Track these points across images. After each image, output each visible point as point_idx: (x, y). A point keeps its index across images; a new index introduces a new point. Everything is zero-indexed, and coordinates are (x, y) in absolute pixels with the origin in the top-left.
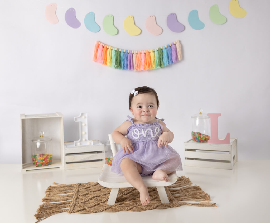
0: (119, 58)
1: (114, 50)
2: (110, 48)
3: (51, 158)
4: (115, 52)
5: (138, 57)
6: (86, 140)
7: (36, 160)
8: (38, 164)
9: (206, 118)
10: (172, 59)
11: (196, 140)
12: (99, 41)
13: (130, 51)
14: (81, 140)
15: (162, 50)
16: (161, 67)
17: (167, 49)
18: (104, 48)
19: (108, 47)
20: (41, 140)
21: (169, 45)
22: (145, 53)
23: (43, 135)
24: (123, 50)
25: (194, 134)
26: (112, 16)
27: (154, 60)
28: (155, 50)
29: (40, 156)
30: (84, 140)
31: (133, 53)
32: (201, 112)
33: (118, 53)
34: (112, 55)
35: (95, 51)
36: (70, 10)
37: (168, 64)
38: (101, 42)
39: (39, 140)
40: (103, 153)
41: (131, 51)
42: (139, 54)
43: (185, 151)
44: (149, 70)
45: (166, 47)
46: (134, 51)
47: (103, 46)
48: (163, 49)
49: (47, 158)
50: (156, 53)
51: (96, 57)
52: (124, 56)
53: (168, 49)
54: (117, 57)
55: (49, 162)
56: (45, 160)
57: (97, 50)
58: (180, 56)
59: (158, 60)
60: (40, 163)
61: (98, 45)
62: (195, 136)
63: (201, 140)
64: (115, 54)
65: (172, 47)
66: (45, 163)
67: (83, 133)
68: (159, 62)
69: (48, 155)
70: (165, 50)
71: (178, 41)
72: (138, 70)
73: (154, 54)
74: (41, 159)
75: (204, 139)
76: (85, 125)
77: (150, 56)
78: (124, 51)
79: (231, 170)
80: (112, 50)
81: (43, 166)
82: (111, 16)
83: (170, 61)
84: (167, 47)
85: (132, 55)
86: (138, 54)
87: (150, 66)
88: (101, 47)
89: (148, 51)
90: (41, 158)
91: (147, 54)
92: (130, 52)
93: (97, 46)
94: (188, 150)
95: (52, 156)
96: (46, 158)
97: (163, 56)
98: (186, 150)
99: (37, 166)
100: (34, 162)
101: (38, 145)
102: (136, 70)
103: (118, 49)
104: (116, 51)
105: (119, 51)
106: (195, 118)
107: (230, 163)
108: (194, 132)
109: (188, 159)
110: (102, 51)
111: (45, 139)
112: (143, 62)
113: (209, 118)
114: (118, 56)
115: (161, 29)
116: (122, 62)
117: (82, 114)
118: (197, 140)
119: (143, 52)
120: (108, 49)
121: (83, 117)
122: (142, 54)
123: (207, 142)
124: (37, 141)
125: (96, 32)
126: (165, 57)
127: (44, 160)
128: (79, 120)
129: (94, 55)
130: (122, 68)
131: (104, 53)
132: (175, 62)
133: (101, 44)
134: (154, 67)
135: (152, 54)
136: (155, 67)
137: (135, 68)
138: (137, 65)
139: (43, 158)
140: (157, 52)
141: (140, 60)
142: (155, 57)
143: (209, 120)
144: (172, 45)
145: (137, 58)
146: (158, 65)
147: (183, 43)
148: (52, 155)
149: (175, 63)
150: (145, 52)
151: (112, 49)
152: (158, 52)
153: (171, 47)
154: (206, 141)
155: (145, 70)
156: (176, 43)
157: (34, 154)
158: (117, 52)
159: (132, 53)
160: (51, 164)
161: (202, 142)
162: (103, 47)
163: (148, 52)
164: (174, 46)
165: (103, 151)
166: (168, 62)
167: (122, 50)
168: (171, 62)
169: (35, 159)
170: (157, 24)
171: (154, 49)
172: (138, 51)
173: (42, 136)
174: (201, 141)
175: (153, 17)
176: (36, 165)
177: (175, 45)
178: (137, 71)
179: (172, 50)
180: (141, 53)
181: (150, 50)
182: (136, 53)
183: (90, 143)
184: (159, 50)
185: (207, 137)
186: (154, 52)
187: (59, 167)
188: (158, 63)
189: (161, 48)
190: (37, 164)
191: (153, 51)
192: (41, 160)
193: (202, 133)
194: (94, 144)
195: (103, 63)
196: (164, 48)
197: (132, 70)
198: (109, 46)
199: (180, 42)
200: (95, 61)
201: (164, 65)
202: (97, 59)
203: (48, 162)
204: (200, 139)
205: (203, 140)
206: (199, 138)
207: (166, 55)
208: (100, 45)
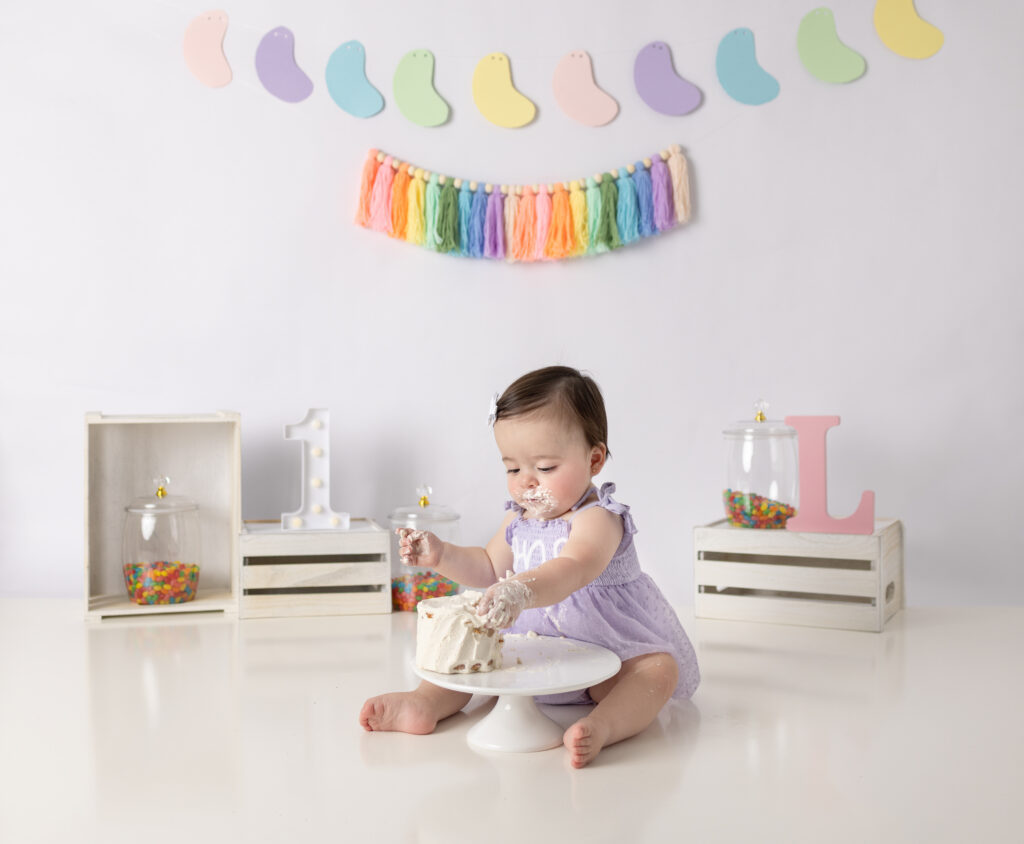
0: (451, 211)
1: (433, 181)
2: (418, 175)
3: (195, 576)
4: (437, 189)
5: (522, 210)
6: (323, 511)
7: (139, 582)
8: (145, 594)
9: (780, 435)
10: (651, 217)
11: (740, 521)
12: (380, 151)
13: (493, 187)
14: (306, 511)
15: (615, 181)
16: (611, 248)
17: (634, 180)
18: (397, 176)
19: (411, 171)
20: (158, 507)
21: (642, 164)
22: (551, 196)
23: (168, 491)
24: (469, 183)
25: (732, 498)
26: (429, 55)
27: (586, 219)
28: (590, 184)
29: (155, 566)
30: (314, 508)
31: (506, 195)
32: (761, 415)
33: (450, 194)
34: (428, 201)
35: (362, 188)
36: (276, 34)
37: (637, 235)
38: (386, 155)
39: (150, 506)
40: (385, 560)
41: (499, 187)
42: (527, 198)
43: (699, 558)
44: (564, 259)
45: (630, 169)
46: (508, 187)
47: (392, 168)
48: (618, 178)
49: (179, 576)
50: (593, 193)
51: (368, 210)
52: (471, 205)
53: (638, 181)
54: (445, 208)
55: (185, 591)
56: (172, 582)
57: (372, 183)
58: (684, 204)
59: (599, 221)
60: (152, 593)
61: (376, 166)
62: (737, 506)
63: (762, 518)
64: (439, 197)
65: (653, 171)
66: (172, 594)
67: (314, 482)
68: (605, 226)
69: (183, 566)
70: (628, 184)
71: (678, 149)
72: (525, 261)
73: (585, 196)
74: (157, 577)
75: (771, 515)
76: (322, 454)
77: (570, 207)
78: (473, 187)
79: (879, 632)
80: (426, 183)
81: (162, 602)
82: (425, 55)
83: (646, 223)
84: (636, 171)
85: (503, 201)
86: (524, 199)
87: (569, 242)
88: (385, 171)
89: (562, 185)
90: (158, 573)
91: (558, 198)
92: (495, 192)
93: (371, 169)
94: (711, 556)
95: (196, 570)
96: (175, 575)
97: (619, 203)
98: (702, 555)
99: (141, 604)
100: (130, 588)
101: (148, 525)
102: (515, 260)
103: (451, 180)
104: (441, 187)
105: (453, 186)
106: (739, 435)
107: (874, 605)
108: (733, 490)
109: (710, 590)
110: (391, 185)
111: (173, 504)
112: (542, 228)
113: (792, 434)
114: (449, 205)
115: (613, 103)
116: (464, 228)
117: (312, 414)
118: (744, 521)
119: (542, 191)
120: (412, 177)
121: (314, 424)
122: (538, 198)
123: (783, 528)
124: (144, 508)
125: (367, 117)
126: (626, 206)
127: (167, 580)
128: (298, 435)
129: (361, 203)
130: (465, 250)
131: (396, 192)
132: (663, 228)
133: (387, 162)
134: (582, 248)
135: (577, 199)
136: (586, 247)
137: (514, 251)
138: (518, 239)
139: (164, 574)
140: (598, 189)
141: (532, 220)
142: (587, 209)
143: (792, 446)
144: (652, 164)
145: (519, 211)
146: (598, 238)
147: (696, 155)
148: (197, 564)
149: (665, 232)
150: (551, 190)
151: (426, 178)
152: (601, 192)
153: (648, 170)
154: (779, 526)
155: (549, 258)
156: (670, 156)
157: (131, 562)
158: (443, 191)
159: (501, 194)
160: (193, 599)
161: (767, 528)
162: (395, 171)
163: (563, 190)
164: (661, 166)
165: (384, 554)
166: (636, 229)
167: (462, 181)
168: (649, 225)
169: (135, 578)
170: (595, 82)
171: (584, 180)
172: (522, 188)
173: (162, 495)
174: (762, 522)
175: (581, 56)
176: (139, 601)
177: (665, 162)
178: (518, 262)
179: (651, 181)
180: (535, 195)
181: (569, 183)
182: (516, 195)
183: (340, 523)
184: (603, 182)
185: (783, 510)
186: (584, 189)
187: (221, 611)
188: (600, 231)
189: (611, 176)
190: (140, 596)
191: (583, 186)
192: (156, 581)
193: (764, 495)
194: (351, 527)
195: (392, 231)
196: (622, 175)
197: (500, 259)
198: (416, 168)
199: (684, 151)
200: (363, 224)
201: (622, 237)
202: (370, 216)
203: (183, 588)
204: (756, 516)
205: (771, 519)
206: (754, 512)
207: (628, 199)
208: (382, 163)
